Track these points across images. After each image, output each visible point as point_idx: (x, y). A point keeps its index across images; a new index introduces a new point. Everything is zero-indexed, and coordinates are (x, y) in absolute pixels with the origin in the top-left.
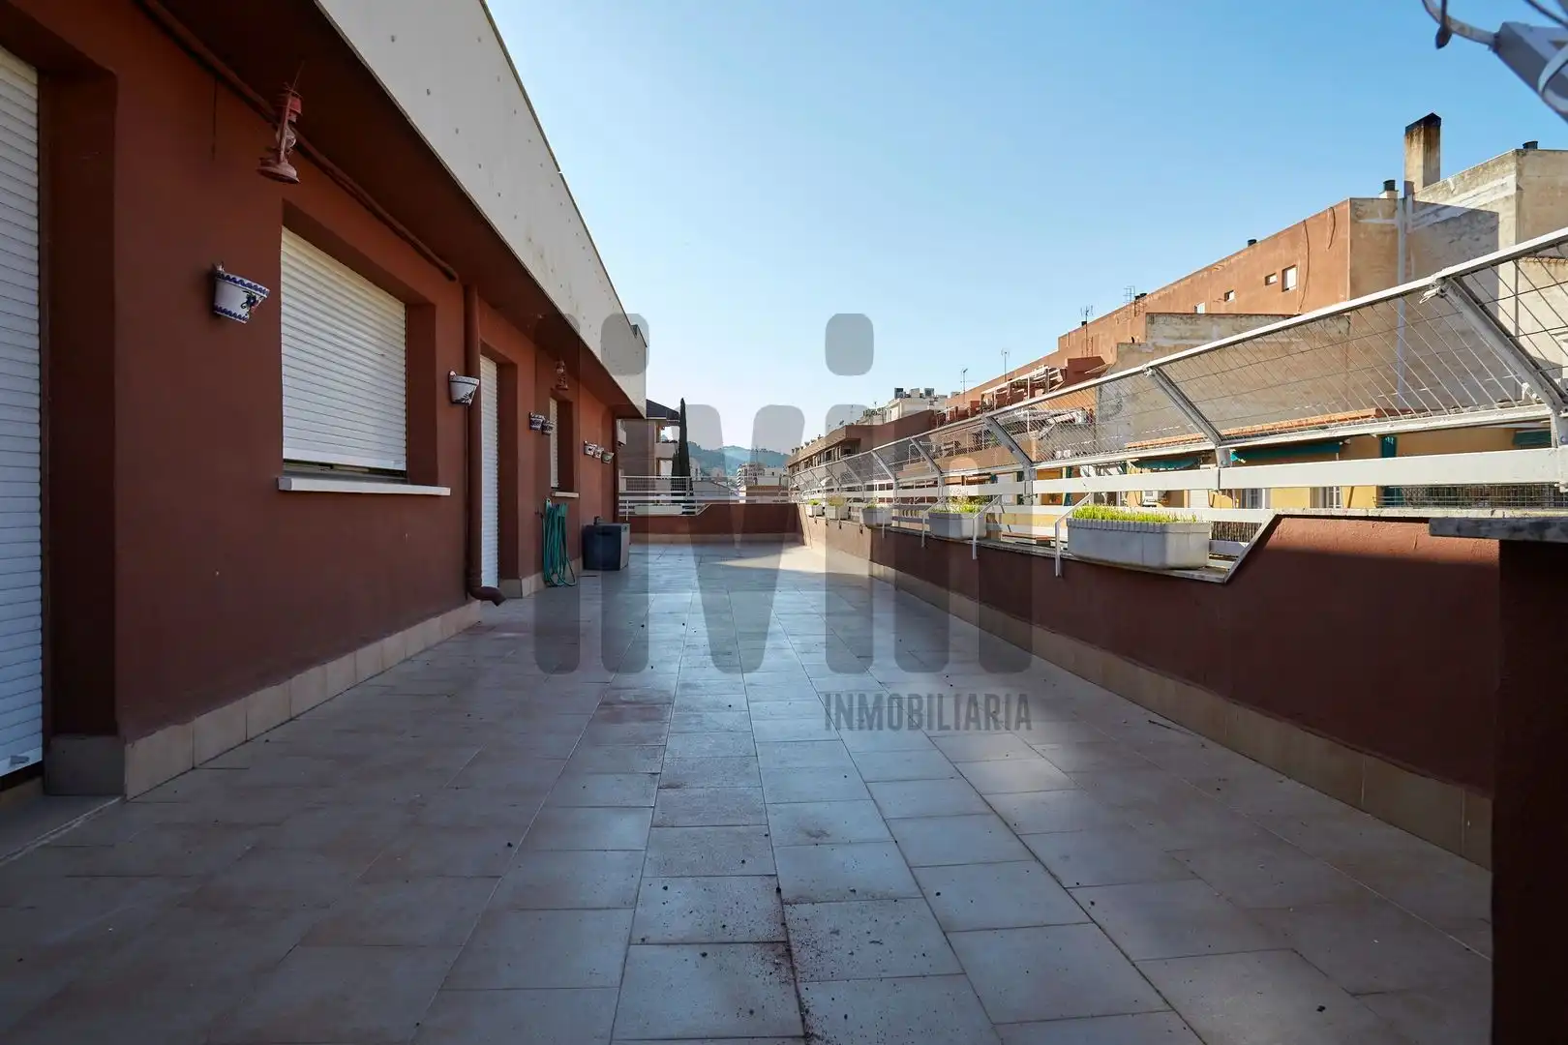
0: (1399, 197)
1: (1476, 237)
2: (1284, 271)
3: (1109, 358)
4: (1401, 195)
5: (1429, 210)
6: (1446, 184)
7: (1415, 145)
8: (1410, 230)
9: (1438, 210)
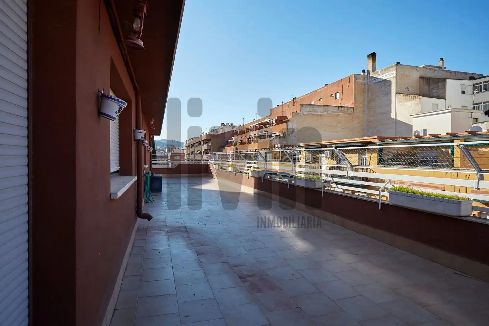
0: (366, 75)
1: (386, 87)
2: (336, 93)
3: (290, 117)
4: (366, 74)
5: (374, 79)
6: (378, 72)
7: (370, 60)
8: (369, 84)
9: (376, 79)
